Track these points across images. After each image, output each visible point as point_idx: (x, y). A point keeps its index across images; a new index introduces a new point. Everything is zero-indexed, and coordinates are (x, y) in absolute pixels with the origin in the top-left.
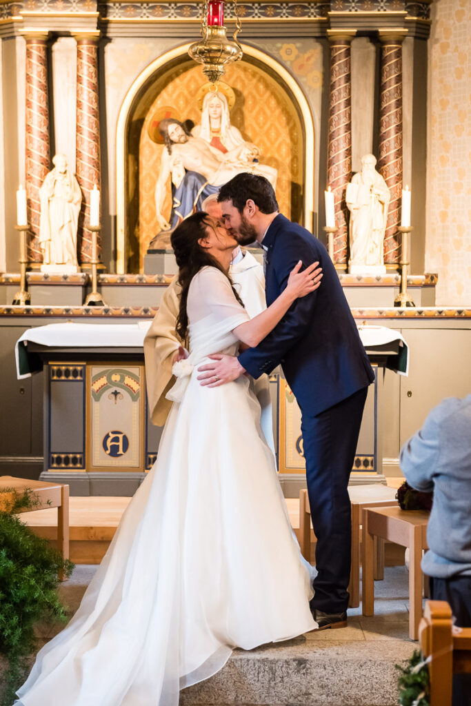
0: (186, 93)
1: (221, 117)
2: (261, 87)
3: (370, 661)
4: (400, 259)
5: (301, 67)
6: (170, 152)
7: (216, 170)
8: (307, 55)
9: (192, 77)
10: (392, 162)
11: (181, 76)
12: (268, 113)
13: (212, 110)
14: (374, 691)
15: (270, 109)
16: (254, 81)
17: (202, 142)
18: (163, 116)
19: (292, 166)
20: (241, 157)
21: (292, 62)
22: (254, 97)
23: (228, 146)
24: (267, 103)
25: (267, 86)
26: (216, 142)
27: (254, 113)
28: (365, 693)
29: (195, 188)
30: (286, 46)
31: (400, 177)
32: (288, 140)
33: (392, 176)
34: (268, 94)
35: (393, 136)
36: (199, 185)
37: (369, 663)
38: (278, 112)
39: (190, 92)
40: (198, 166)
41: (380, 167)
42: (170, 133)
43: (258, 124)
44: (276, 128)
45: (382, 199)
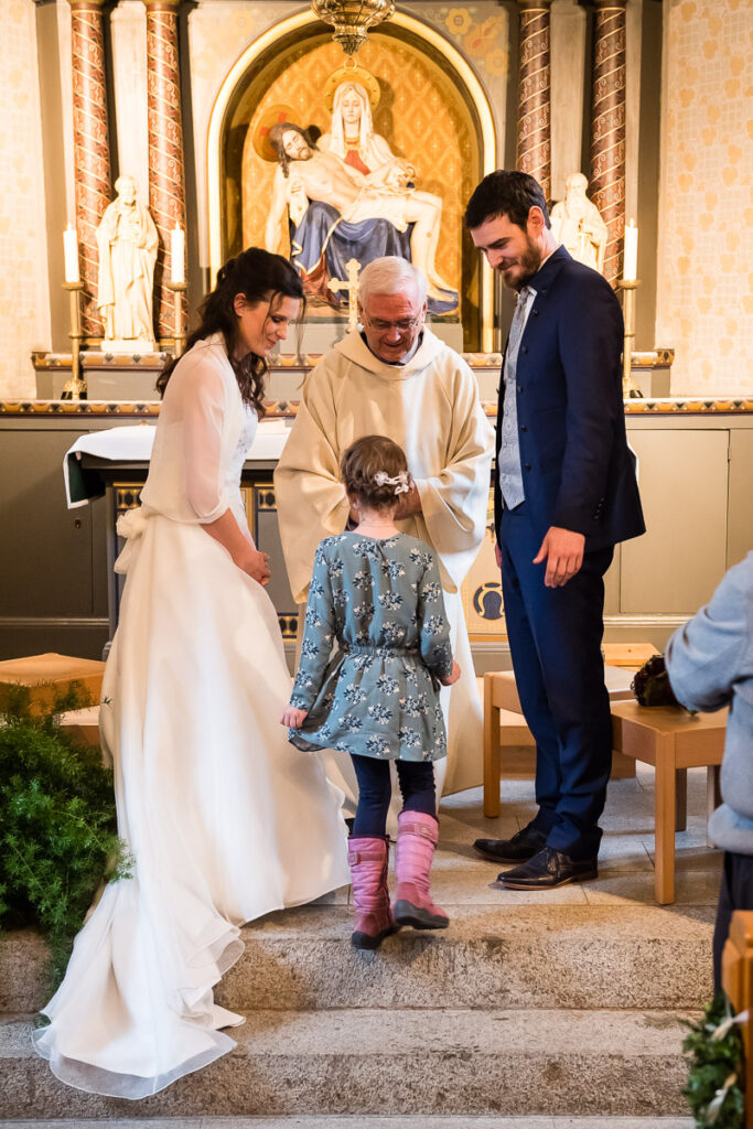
0: (308, 85)
1: (360, 120)
2: (418, 75)
3: (599, 941)
5: (477, 43)
6: (286, 173)
7: (353, 199)
8: (486, 25)
9: (318, 62)
10: (610, 184)
11: (301, 60)
12: (429, 114)
13: (347, 110)
14: (604, 986)
15: (431, 108)
16: (408, 66)
17: (333, 158)
18: (275, 120)
19: (463, 194)
20: (389, 180)
21: (463, 36)
22: (407, 91)
23: (370, 164)
24: (427, 99)
25: (427, 74)
26: (353, 159)
27: (408, 115)
28: (592, 988)
29: (323, 227)
30: (454, 12)
31: (621, 207)
32: (457, 155)
33: (610, 206)
34: (428, 86)
35: (612, 145)
36: (329, 221)
37: (597, 944)
38: (443, 112)
39: (314, 85)
40: (328, 195)
41: (592, 192)
42: (285, 146)
43: (414, 131)
44: (441, 139)
45: (596, 240)
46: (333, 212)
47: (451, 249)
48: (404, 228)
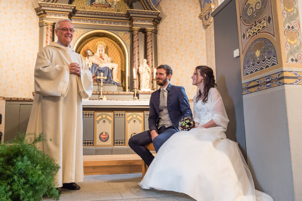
0: (92, 46)
1: (102, 50)
2: (113, 45)
4: (153, 88)
5: (125, 38)
6: (88, 58)
7: (101, 63)
8: (126, 35)
9: (94, 42)
10: (150, 62)
11: (91, 41)
12: (115, 52)
13: (100, 48)
15: (115, 51)
16: (111, 43)
17: (97, 56)
18: (86, 49)
19: (121, 66)
20: (108, 61)
21: (122, 37)
22: (111, 48)
23: (104, 58)
24: (115, 49)
25: (114, 45)
26: (101, 57)
27: (111, 52)
29: (95, 68)
30: (120, 33)
31: (152, 66)
32: (120, 59)
33: (151, 66)
34: (115, 47)
35: (150, 56)
36: (97, 67)
38: (117, 52)
39: (93, 46)
40: (96, 62)
42: (88, 53)
43: (112, 54)
44: (117, 56)
45: (149, 71)
46: (97, 65)
47: (119, 76)
48: (111, 69)
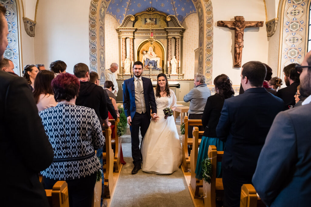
0: (146, 46)
1: (152, 50)
2: (158, 46)
4: (179, 72)
5: (164, 43)
6: (144, 55)
7: (151, 58)
10: (177, 57)
12: (159, 50)
13: (150, 49)
17: (149, 54)
20: (155, 56)
21: (162, 42)
23: (153, 55)
24: (159, 48)
25: (159, 46)
26: (151, 54)
29: (148, 61)
30: (161, 39)
31: (179, 59)
35: (178, 53)
40: (148, 57)
41: (176, 58)
42: (144, 53)
44: (160, 52)
45: (176, 62)
46: (149, 59)
48: (156, 61)
